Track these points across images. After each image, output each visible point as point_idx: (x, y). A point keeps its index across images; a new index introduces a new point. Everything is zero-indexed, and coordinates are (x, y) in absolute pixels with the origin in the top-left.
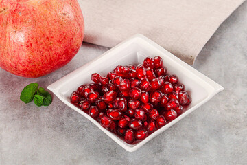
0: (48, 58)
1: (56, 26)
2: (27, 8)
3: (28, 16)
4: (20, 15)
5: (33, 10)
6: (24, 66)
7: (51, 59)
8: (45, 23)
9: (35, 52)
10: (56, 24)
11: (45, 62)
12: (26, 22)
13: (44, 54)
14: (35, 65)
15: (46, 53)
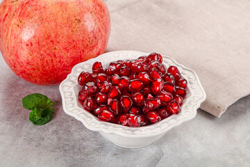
0: (50, 65)
1: (65, 31)
2: (39, 3)
3: (37, 12)
4: (29, 9)
5: (44, 7)
6: (22, 67)
7: (53, 66)
8: (53, 24)
9: (35, 54)
10: (65, 29)
11: (47, 68)
12: (32, 18)
13: (45, 59)
14: (34, 69)
15: (48, 58)
